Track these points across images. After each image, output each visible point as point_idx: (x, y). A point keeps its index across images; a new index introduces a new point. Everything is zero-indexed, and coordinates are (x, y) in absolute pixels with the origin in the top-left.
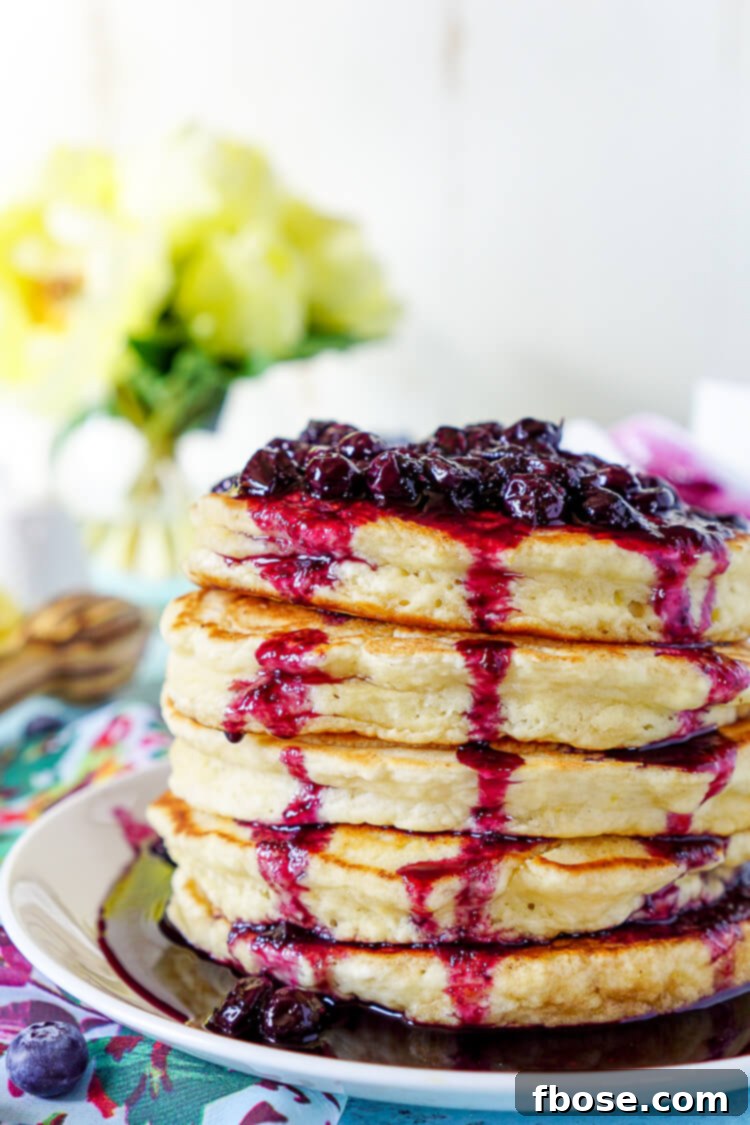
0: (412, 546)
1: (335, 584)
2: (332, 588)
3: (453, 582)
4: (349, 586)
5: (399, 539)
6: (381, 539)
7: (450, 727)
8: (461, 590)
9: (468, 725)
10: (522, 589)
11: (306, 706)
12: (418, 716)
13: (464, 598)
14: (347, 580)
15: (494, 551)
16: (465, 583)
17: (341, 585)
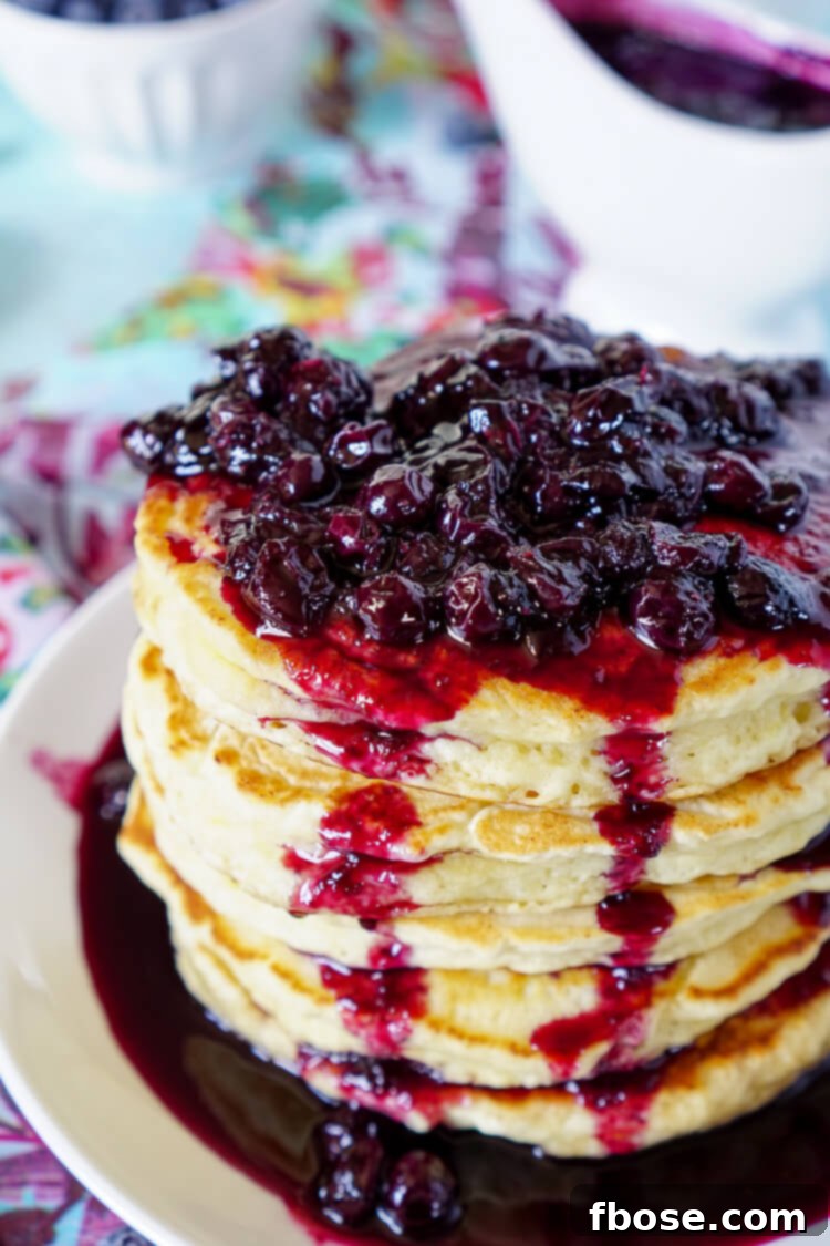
0: (536, 725)
1: (429, 768)
2: (428, 777)
3: (588, 754)
4: (451, 772)
5: (517, 716)
6: (491, 721)
7: (585, 892)
8: (600, 763)
9: (608, 884)
10: (678, 749)
11: (400, 896)
12: (544, 887)
13: (606, 774)
14: (446, 764)
15: (645, 720)
16: (605, 753)
17: (439, 769)
